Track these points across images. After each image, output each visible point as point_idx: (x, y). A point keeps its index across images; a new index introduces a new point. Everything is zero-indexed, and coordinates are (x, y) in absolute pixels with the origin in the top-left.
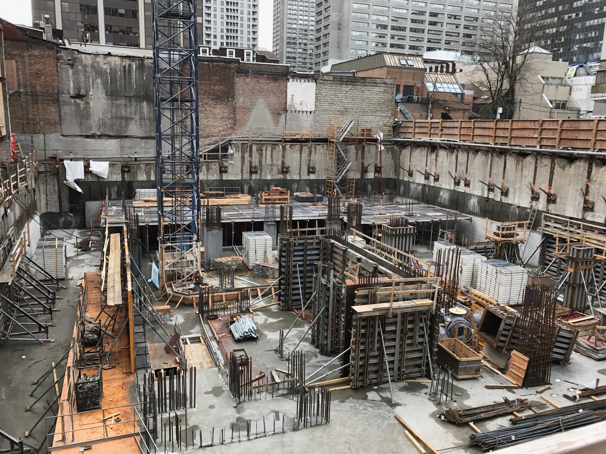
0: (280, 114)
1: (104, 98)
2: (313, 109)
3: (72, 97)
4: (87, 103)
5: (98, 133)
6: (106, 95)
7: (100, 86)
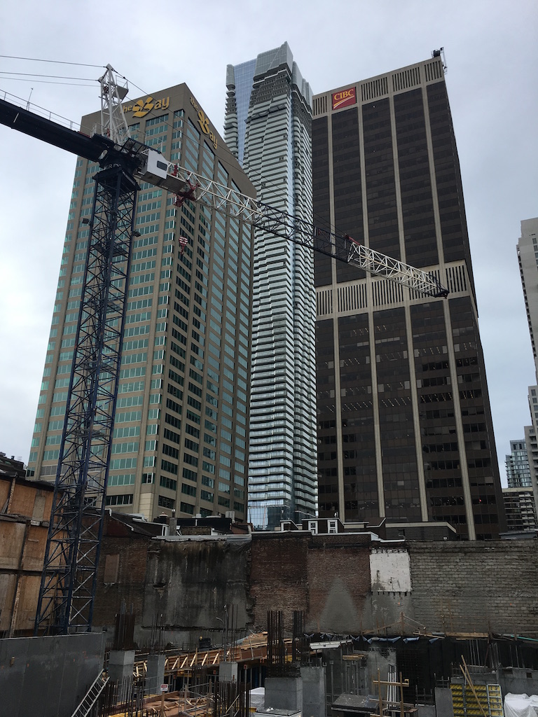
0: (364, 597)
1: (180, 585)
2: (409, 589)
3: (155, 586)
4: (166, 592)
5: (172, 625)
6: (182, 582)
7: (178, 573)
